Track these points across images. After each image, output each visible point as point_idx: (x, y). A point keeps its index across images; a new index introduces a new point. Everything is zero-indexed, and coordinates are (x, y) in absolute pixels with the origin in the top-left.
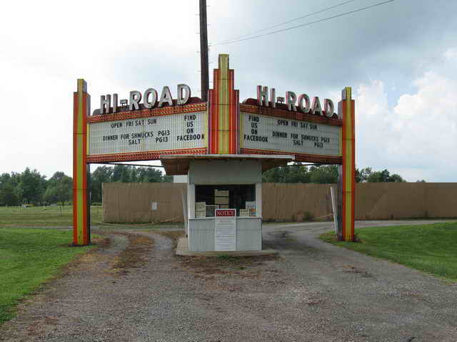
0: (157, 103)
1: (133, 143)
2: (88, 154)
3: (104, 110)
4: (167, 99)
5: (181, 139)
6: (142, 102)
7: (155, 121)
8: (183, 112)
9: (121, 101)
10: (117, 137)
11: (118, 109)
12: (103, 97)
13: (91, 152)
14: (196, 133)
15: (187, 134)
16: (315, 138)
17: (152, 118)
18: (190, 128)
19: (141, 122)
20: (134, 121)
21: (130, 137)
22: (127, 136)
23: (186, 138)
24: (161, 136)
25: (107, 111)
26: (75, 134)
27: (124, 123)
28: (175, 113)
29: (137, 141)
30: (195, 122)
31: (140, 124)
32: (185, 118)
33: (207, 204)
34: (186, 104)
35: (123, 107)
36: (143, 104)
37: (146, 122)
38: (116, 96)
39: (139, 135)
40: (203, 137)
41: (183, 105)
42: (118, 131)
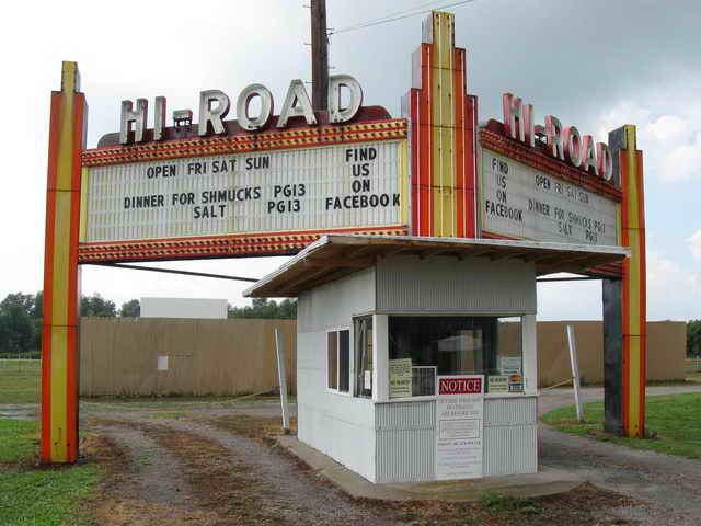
0: (272, 120)
1: (206, 213)
2: (81, 240)
3: (131, 135)
4: (301, 110)
5: (337, 204)
6: (230, 117)
7: (266, 163)
8: (343, 142)
9: (176, 113)
10: (161, 200)
11: (167, 134)
12: (127, 105)
13: (89, 234)
14: (377, 190)
15: (353, 194)
16: (586, 221)
17: (258, 155)
18: (361, 179)
19: (229, 165)
20: (210, 162)
21: (199, 201)
22: (190, 198)
23: (349, 203)
24: (281, 196)
25: (138, 138)
26: (52, 192)
27: (182, 166)
28: (320, 143)
29: (217, 211)
30: (373, 166)
31: (224, 167)
32: (348, 156)
33: (417, 361)
34: (353, 120)
35: (178, 129)
36: (235, 123)
37: (241, 164)
38: (162, 101)
39: (223, 196)
40: (396, 201)
41: (342, 124)
42: (164, 186)
